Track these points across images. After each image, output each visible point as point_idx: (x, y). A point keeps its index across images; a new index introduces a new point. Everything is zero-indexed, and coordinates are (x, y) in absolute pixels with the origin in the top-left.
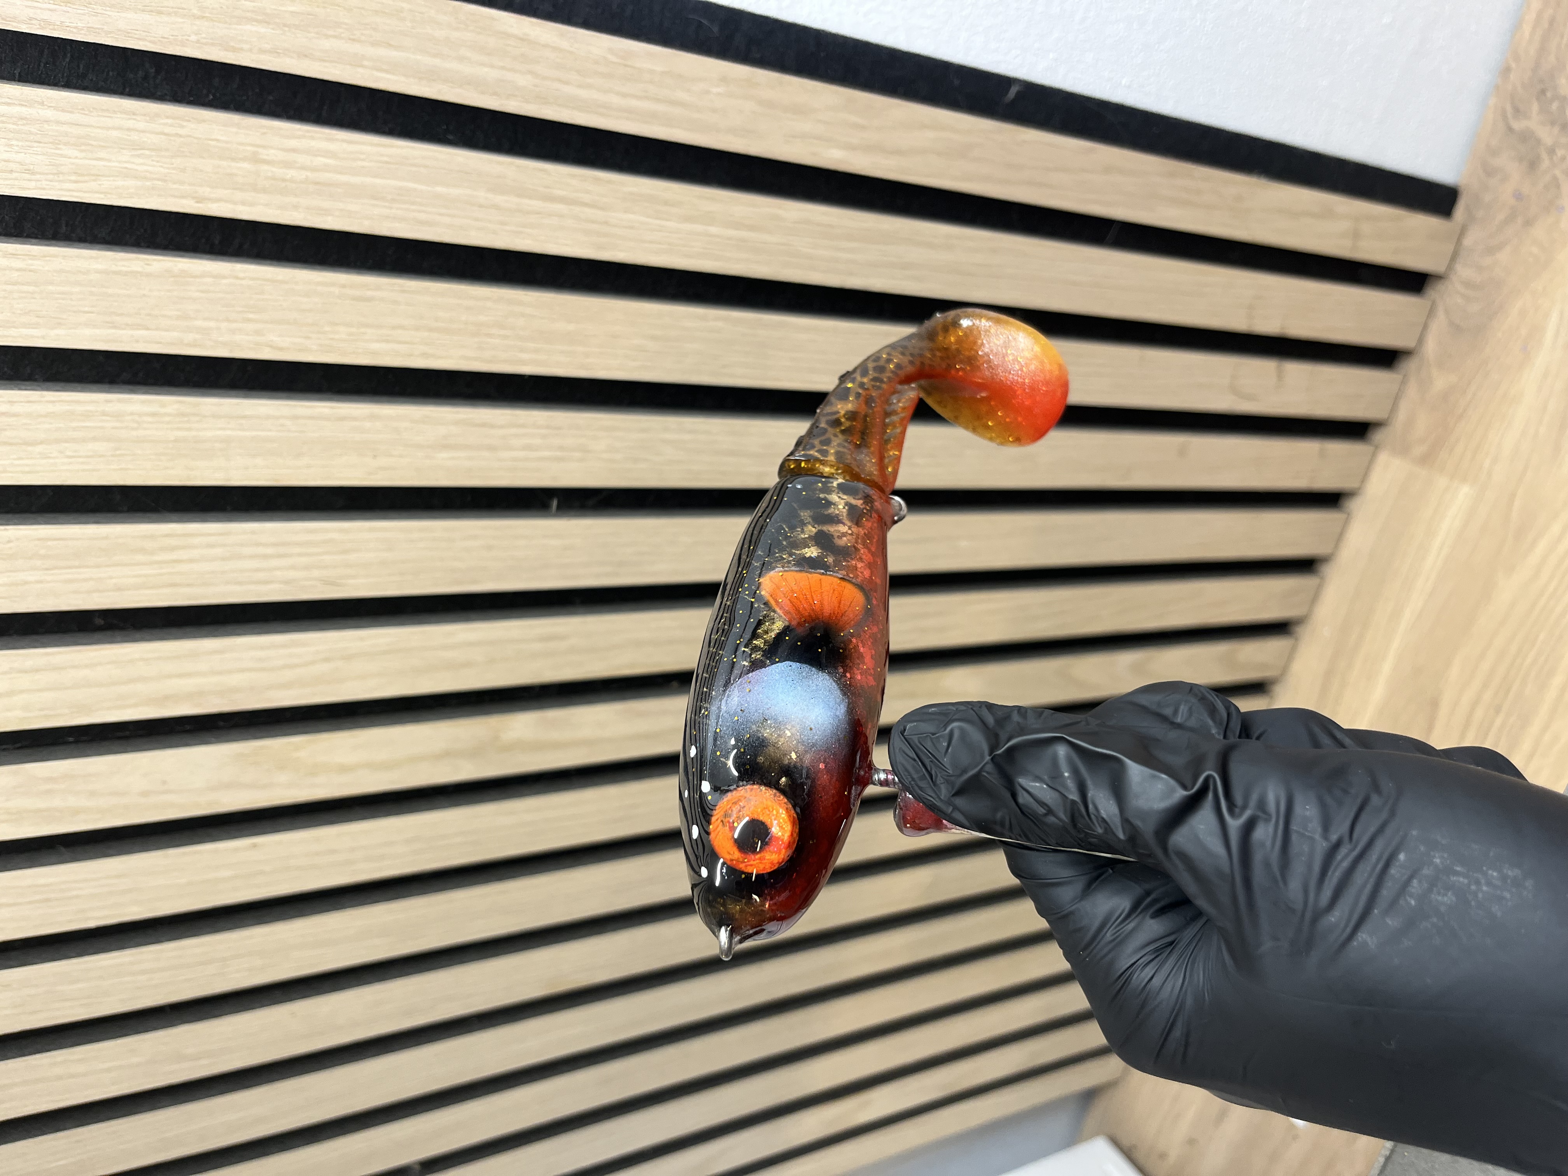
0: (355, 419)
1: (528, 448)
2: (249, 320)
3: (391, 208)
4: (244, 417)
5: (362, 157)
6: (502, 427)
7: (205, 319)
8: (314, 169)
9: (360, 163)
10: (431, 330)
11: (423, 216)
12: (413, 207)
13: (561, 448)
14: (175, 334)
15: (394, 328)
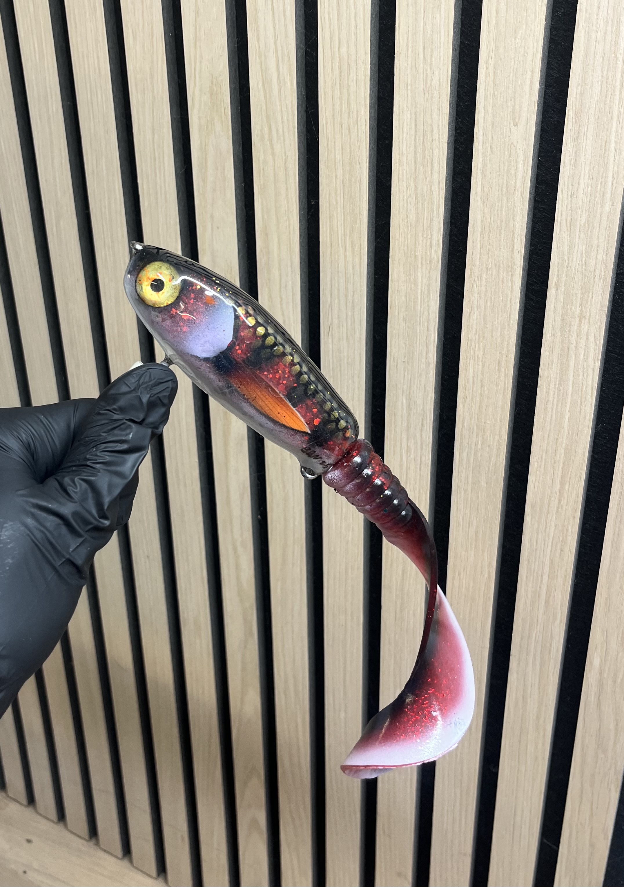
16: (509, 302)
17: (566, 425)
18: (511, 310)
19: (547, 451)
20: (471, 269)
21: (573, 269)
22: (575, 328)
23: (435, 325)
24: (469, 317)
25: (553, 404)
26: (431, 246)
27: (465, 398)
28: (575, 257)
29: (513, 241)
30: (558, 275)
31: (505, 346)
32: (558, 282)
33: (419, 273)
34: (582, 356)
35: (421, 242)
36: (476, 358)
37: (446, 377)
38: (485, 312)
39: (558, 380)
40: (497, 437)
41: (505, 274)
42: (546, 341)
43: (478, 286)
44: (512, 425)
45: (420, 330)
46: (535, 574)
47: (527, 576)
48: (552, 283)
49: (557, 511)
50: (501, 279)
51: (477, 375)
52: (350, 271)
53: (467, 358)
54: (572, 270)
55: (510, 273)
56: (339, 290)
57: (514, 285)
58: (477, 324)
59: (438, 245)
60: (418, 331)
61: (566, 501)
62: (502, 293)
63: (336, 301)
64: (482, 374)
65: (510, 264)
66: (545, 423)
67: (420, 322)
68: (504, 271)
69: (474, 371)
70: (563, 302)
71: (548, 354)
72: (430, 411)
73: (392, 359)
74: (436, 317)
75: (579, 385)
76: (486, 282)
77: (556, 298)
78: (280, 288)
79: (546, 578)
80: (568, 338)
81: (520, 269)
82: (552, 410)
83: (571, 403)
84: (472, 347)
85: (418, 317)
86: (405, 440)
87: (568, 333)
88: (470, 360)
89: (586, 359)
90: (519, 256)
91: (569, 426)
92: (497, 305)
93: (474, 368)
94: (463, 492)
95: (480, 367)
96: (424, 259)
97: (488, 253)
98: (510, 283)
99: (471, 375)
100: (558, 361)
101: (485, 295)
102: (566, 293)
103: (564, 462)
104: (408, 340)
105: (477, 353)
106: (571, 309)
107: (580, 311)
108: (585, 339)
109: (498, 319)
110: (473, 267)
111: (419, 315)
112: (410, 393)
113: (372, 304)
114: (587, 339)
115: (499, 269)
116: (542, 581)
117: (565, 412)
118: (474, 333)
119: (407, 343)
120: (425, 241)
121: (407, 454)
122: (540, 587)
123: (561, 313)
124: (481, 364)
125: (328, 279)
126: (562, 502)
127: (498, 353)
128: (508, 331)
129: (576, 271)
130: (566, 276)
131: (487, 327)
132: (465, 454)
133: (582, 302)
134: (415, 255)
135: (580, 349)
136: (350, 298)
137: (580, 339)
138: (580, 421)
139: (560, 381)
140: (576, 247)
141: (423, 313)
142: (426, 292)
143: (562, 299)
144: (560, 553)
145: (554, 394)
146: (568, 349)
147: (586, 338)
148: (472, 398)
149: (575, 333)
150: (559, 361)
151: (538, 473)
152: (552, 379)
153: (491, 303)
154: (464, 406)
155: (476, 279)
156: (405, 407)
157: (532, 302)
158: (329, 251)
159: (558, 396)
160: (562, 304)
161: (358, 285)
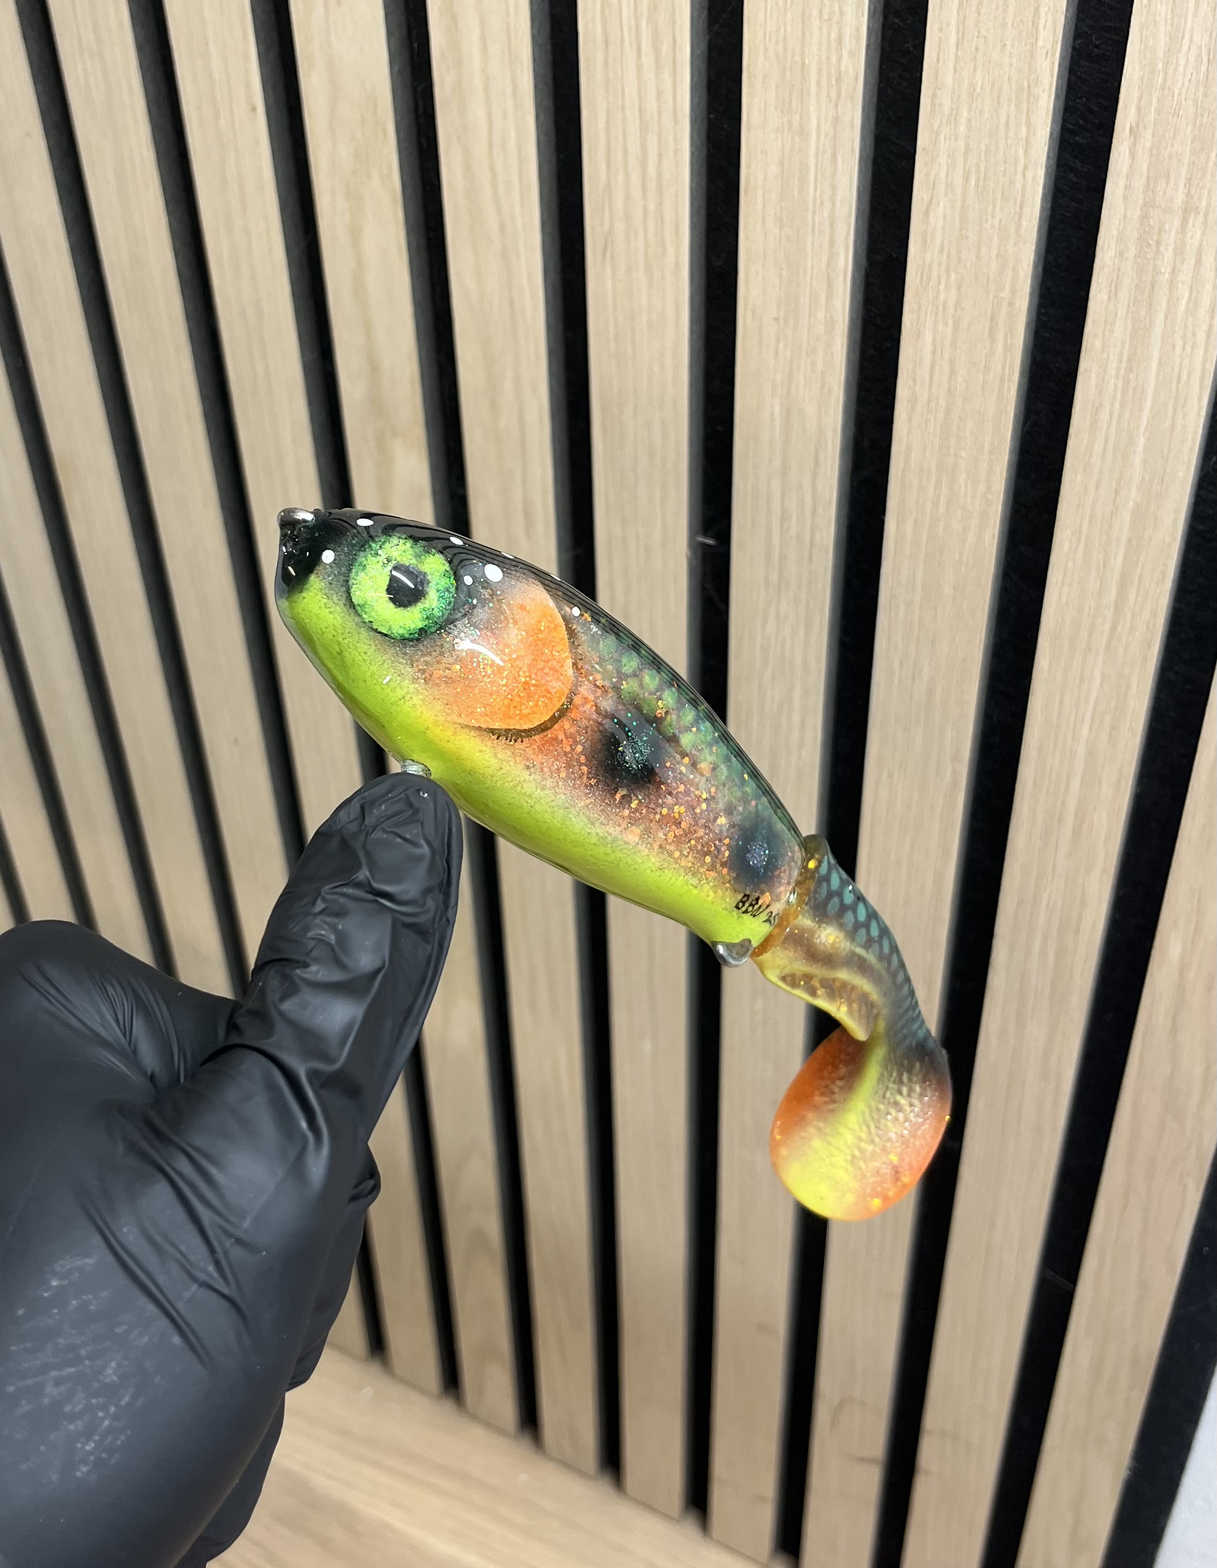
0: (829, 299)
1: (785, 516)
2: (966, 179)
3: (1117, 376)
4: (834, 156)
5: (1188, 348)
6: (814, 485)
7: (969, 120)
8: (1172, 284)
9: (1179, 343)
10: (948, 410)
11: (1104, 416)
12: (1117, 405)
13: (783, 558)
14: (949, 81)
15: (952, 362)
16: (1019, 177)
17: (1137, 460)
18: (1023, 195)
19: (1092, 517)
20: (934, 96)
21: (1176, 93)
22: (1171, 238)
23: (848, 233)
24: (927, 214)
25: (1111, 413)
26: (840, 42)
27: (913, 399)
28: (1182, 62)
29: (1035, 24)
30: (1139, 109)
31: (1008, 280)
32: (1137, 125)
33: (812, 108)
34: (1184, 302)
35: (816, 30)
36: (941, 308)
37: (872, 352)
38: (964, 200)
39: (1125, 358)
40: (982, 488)
41: (1013, 107)
42: (1102, 268)
43: (950, 139)
44: (1015, 459)
45: (813, 244)
46: (1054, 776)
47: (1035, 783)
48: (1124, 129)
49: (1108, 646)
50: (1003, 120)
51: (942, 349)
52: (651, 104)
53: (919, 308)
54: (1173, 96)
55: (1025, 106)
56: (625, 152)
57: (1034, 134)
58: (943, 228)
59: (858, 38)
60: (809, 249)
61: (1128, 625)
62: (1004, 155)
63: (620, 178)
64: (954, 345)
65: (1026, 83)
66: (1091, 456)
67: (814, 226)
68: (1010, 100)
69: (934, 339)
70: (1146, 174)
71: (1106, 297)
72: (835, 430)
73: (749, 313)
74: (850, 213)
75: (1173, 368)
76: (969, 127)
77: (1131, 166)
78: (490, 147)
79: (1076, 784)
80: (1155, 259)
81: (1050, 96)
82: (1109, 427)
83: (1151, 411)
84: (931, 284)
85: (810, 215)
86: (777, 496)
87: (1154, 248)
88: (926, 314)
89: (1192, 310)
90: (1048, 63)
91: (1145, 461)
92: (992, 185)
93: (935, 331)
94: (902, 608)
95: (949, 329)
96: (825, 73)
97: (975, 57)
98: (1024, 130)
99: (929, 348)
100: (1127, 314)
101: (966, 161)
102: (1154, 152)
103: (1130, 541)
104: (784, 267)
105: (942, 296)
106: (1165, 193)
107: (1187, 196)
108: (1193, 262)
109: (993, 217)
110: (939, 92)
111: (810, 207)
112: (789, 391)
113: (704, 183)
114: (1199, 261)
115: (999, 97)
116: (1067, 790)
117: (1138, 429)
118: (937, 251)
119: (784, 273)
120: (825, 29)
121: (782, 526)
122: (1063, 803)
123: (1140, 202)
124: (950, 323)
125: (601, 124)
126: (1120, 628)
127: (991, 296)
128: (1016, 245)
129: (1183, 99)
130: (1158, 111)
131: (968, 237)
132: (909, 526)
133: (1192, 175)
134: (803, 65)
135: (1180, 285)
136: (652, 170)
137: (1183, 263)
138: (1169, 451)
139: (1129, 360)
140: (1186, 41)
141: (822, 204)
142: (828, 155)
143: (1145, 167)
144: (1111, 735)
145: (1115, 390)
146: (1153, 286)
147: (1196, 260)
148: (929, 402)
149: (1171, 248)
150: (1130, 315)
151: (1070, 564)
152: (1112, 357)
153: (978, 180)
154: (910, 420)
155: (944, 121)
156: (777, 423)
157: (1072, 176)
158: (600, 56)
159: (1124, 393)
160: (1144, 180)
161: (671, 138)
